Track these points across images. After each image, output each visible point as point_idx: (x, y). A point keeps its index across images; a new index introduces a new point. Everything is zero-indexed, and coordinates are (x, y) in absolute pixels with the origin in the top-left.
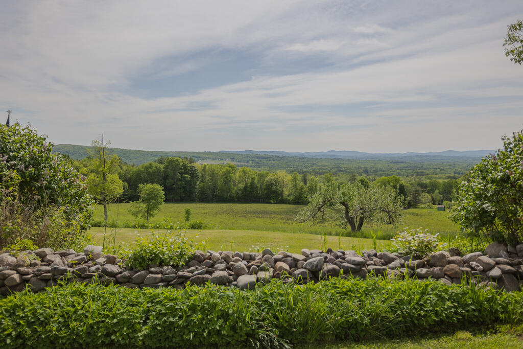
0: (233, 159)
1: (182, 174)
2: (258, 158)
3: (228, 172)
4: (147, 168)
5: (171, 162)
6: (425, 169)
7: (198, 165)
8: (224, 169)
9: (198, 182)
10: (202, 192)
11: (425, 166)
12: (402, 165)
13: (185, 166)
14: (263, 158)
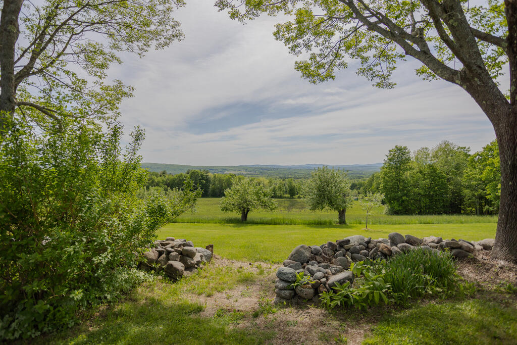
0: (246, 170)
1: (200, 180)
2: (262, 169)
3: (229, 178)
4: (179, 177)
5: (193, 173)
6: (364, 174)
7: (211, 175)
8: (227, 177)
9: (211, 185)
10: (213, 190)
11: (363, 173)
12: (349, 172)
13: (202, 175)
14: (265, 169)
